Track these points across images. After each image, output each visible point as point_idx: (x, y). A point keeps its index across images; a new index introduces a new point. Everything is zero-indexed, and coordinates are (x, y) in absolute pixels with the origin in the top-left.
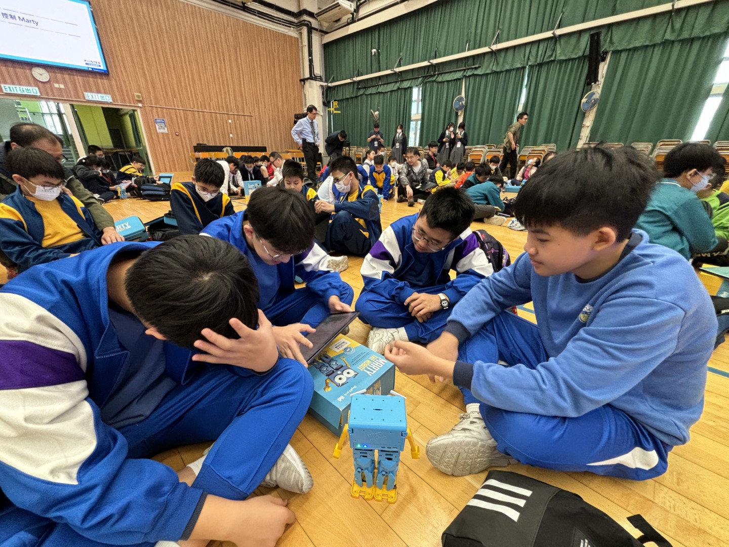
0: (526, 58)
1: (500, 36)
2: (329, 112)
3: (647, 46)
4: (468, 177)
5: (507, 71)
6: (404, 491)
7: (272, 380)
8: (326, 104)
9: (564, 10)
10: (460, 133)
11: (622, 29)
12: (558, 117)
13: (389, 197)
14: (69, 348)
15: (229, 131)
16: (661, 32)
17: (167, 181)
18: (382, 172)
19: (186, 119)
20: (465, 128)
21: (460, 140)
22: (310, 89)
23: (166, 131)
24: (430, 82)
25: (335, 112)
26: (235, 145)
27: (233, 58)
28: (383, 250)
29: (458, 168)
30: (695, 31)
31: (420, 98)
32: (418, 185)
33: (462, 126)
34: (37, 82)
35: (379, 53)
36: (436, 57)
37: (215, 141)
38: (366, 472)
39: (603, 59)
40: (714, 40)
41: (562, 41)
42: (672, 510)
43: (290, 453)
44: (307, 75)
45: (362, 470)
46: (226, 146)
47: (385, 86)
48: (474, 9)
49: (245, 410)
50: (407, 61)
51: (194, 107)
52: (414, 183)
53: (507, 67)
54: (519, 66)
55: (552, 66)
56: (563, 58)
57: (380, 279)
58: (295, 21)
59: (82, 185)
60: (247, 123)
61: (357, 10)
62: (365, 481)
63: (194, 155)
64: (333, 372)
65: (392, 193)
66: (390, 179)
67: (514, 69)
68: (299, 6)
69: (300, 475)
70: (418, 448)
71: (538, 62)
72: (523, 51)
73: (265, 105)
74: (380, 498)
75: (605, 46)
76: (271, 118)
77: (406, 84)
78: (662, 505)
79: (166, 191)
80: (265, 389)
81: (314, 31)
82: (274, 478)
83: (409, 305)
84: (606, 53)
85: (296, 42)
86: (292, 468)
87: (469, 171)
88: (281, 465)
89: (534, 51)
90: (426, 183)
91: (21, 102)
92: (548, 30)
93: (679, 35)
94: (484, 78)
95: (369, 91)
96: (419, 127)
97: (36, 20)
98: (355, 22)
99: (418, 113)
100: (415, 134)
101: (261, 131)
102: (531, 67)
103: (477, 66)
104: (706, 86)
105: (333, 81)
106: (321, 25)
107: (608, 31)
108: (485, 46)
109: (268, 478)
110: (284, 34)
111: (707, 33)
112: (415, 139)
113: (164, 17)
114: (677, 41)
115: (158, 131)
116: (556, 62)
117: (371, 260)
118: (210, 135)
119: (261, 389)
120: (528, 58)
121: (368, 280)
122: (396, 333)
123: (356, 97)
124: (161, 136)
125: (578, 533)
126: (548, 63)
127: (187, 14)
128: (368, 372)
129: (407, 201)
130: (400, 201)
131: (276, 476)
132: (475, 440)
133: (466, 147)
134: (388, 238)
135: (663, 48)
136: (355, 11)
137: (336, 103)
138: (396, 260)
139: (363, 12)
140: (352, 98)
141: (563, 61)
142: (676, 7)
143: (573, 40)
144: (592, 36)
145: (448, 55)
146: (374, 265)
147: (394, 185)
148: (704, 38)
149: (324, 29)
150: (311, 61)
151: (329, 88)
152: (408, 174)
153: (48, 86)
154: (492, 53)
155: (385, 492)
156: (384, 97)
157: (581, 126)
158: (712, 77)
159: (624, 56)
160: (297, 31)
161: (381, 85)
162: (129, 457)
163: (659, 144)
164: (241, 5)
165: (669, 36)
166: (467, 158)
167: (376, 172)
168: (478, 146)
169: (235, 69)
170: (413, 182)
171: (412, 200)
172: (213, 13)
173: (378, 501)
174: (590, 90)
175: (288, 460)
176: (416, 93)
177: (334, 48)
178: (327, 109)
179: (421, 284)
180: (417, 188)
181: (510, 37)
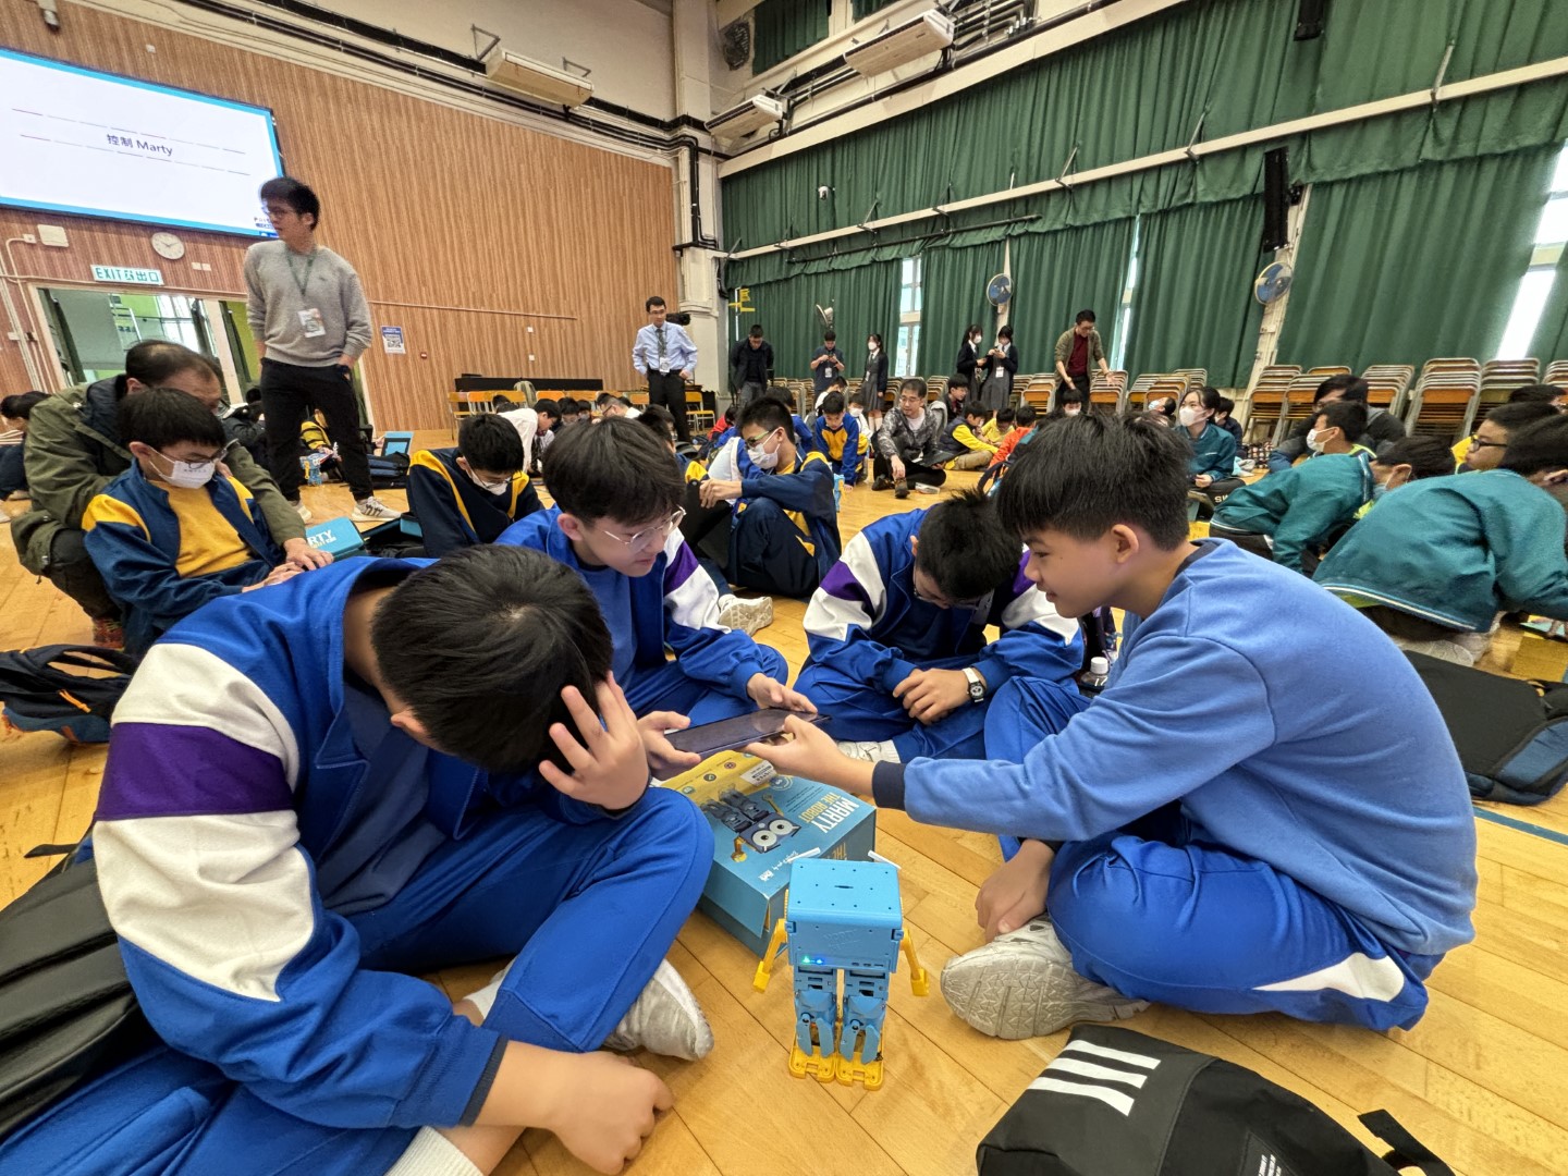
0: (1135, 197)
1: (1078, 158)
2: (731, 310)
3: (1385, 174)
4: (1023, 436)
5: (1095, 225)
6: (897, 1066)
7: (635, 828)
8: (725, 294)
9: (1208, 108)
10: (1002, 348)
11: (1331, 139)
12: (1206, 313)
13: (855, 480)
14: (272, 746)
15: (528, 348)
16: (1414, 145)
17: (400, 447)
18: (840, 428)
19: (444, 326)
20: (1013, 336)
21: (1003, 362)
22: (692, 265)
23: (402, 350)
24: (937, 248)
25: (743, 310)
26: (540, 376)
27: (541, 207)
28: (849, 581)
29: (999, 420)
30: (1482, 143)
31: (919, 280)
32: (916, 456)
33: (1007, 333)
34: (158, 260)
35: (833, 193)
36: (948, 201)
37: (499, 369)
38: (819, 1021)
39: (1296, 200)
40: (1526, 156)
41: (1208, 166)
42: (1465, 1119)
43: (668, 977)
44: (688, 238)
45: (812, 1017)
46: (522, 379)
47: (847, 257)
48: (1024, 109)
49: (581, 888)
50: (890, 209)
51: (460, 302)
52: (909, 452)
53: (1096, 218)
54: (1121, 215)
55: (1189, 215)
56: (1211, 198)
57: (844, 639)
58: (667, 136)
59: (250, 456)
60: (565, 332)
61: (788, 115)
62: (818, 1044)
63: (455, 397)
64: (750, 825)
65: (861, 470)
66: (857, 443)
67: (1110, 222)
68: (675, 110)
69: (689, 1020)
70: (925, 972)
71: (1160, 207)
72: (1128, 186)
73: (601, 299)
74: (847, 1078)
75: (1297, 176)
76: (613, 324)
77: (888, 254)
78: (1444, 1108)
79: (399, 469)
80: (620, 846)
81: (702, 156)
82: (636, 1028)
83: (902, 697)
84: (1301, 188)
85: (666, 176)
86: (673, 1006)
87: (1023, 425)
88: (650, 1000)
89: (1150, 187)
90: (934, 452)
91: (122, 297)
92: (1175, 146)
93: (1451, 150)
94: (1049, 240)
95: (813, 268)
96: (916, 337)
97: (168, 146)
98: (785, 136)
99: (913, 310)
100: (909, 351)
101: (593, 351)
102: (1147, 217)
103: (1034, 216)
104: (1520, 249)
105: (740, 248)
106: (716, 143)
107: (1301, 147)
108: (1049, 178)
109: (623, 1028)
110: (643, 162)
111: (1511, 147)
112: (909, 362)
113: (411, 135)
114: (1448, 162)
115: (388, 350)
116: (1196, 208)
117: (825, 601)
118: (490, 357)
119: (614, 844)
120: (1139, 201)
121: (819, 642)
122: (876, 751)
123: (787, 280)
124: (391, 361)
125: (1255, 1142)
126: (1179, 209)
127: (458, 131)
128: (820, 826)
129: (893, 487)
130: (879, 487)
131: (640, 1022)
132: (1042, 960)
133: (1016, 377)
134: (857, 556)
135: (1420, 178)
136: (785, 116)
137: (745, 293)
138: (875, 601)
139: (800, 118)
140: (778, 282)
141: (1213, 204)
142: (1439, 97)
143: (1230, 165)
144: (1269, 156)
145: (973, 196)
146: (832, 611)
147: (865, 454)
148: (1504, 155)
149: (724, 150)
150: (695, 212)
151: (732, 262)
152: (896, 433)
153: (179, 266)
154: (1064, 190)
155: (857, 1065)
156: (843, 279)
157: (1258, 333)
158: (1530, 233)
159: (1338, 194)
160: (670, 154)
161: (836, 256)
162: (364, 964)
163: (1428, 367)
164: (562, 111)
165: (1429, 152)
166: (1019, 399)
167: (829, 429)
168: (1042, 375)
169: (544, 229)
170: (904, 449)
171: (904, 485)
172: (507, 129)
173: (847, 1084)
174: (1273, 261)
175: (665, 991)
176: (910, 271)
177: (743, 185)
178: (727, 304)
179: (925, 652)
180: (915, 461)
181: (1100, 159)
